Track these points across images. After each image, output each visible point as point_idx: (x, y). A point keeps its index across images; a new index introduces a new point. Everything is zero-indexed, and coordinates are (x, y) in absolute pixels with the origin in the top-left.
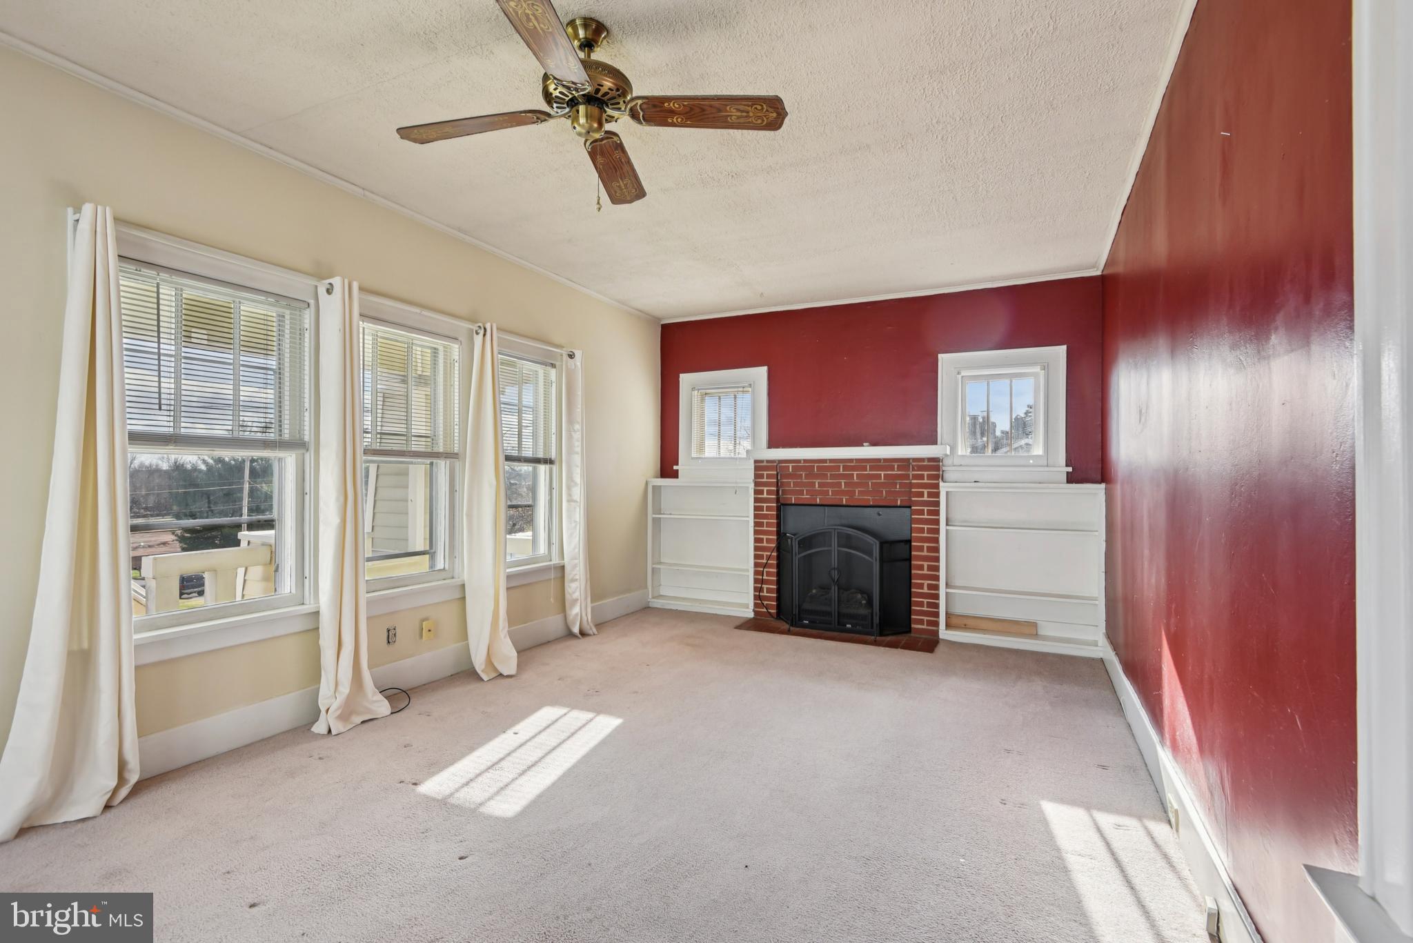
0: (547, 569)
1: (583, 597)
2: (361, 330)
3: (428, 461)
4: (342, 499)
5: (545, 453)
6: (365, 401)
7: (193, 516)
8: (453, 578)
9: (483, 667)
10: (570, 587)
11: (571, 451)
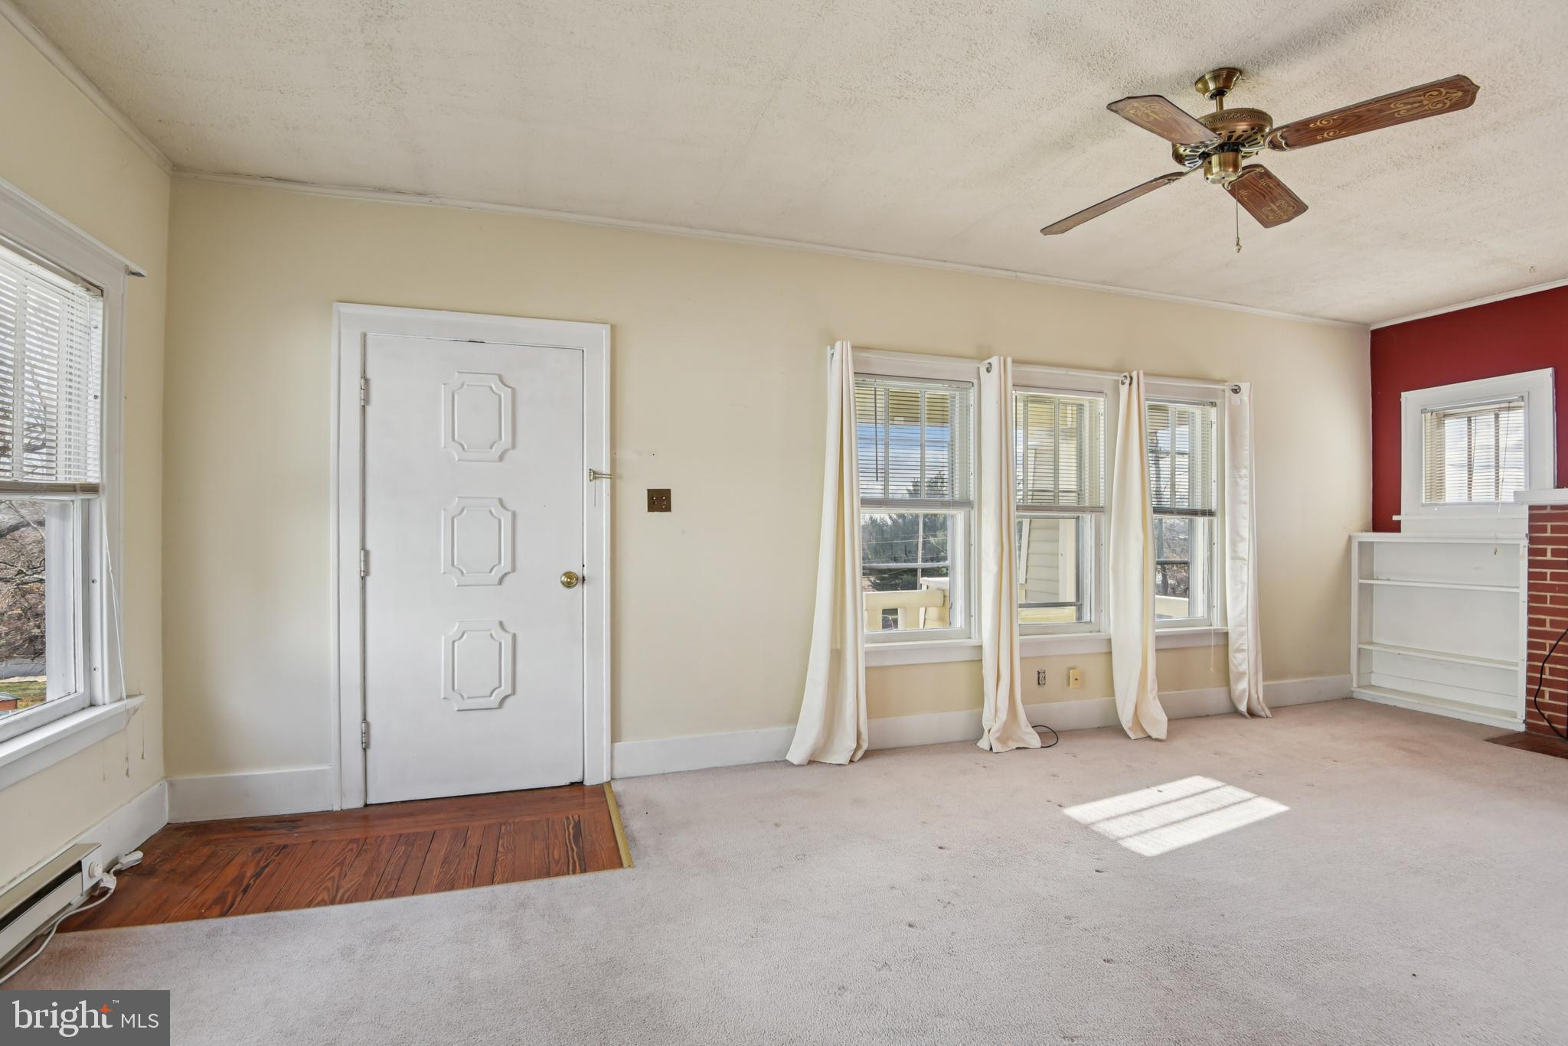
0: (1207, 634)
1: (1252, 670)
2: (1014, 397)
3: (1075, 515)
4: (999, 549)
5: (1203, 504)
6: (1018, 462)
7: (895, 560)
8: (1099, 631)
9: (1130, 725)
10: (1235, 657)
11: (1235, 501)
